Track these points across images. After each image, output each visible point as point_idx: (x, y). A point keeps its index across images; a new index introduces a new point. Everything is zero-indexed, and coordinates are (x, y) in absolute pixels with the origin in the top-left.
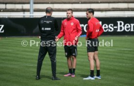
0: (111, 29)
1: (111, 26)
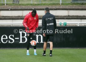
0: (11, 41)
1: (11, 37)
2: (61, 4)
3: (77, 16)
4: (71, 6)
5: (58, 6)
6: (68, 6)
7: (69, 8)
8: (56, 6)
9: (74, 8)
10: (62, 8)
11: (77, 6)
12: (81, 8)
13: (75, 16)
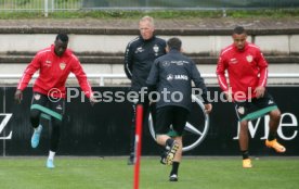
2: (46, 15)
3: (99, 54)
4: (80, 20)
5: (36, 20)
6: (70, 21)
7: (74, 27)
8: (32, 21)
9: (88, 27)
10: (49, 27)
11: (98, 21)
12: (112, 28)
13: (93, 54)
